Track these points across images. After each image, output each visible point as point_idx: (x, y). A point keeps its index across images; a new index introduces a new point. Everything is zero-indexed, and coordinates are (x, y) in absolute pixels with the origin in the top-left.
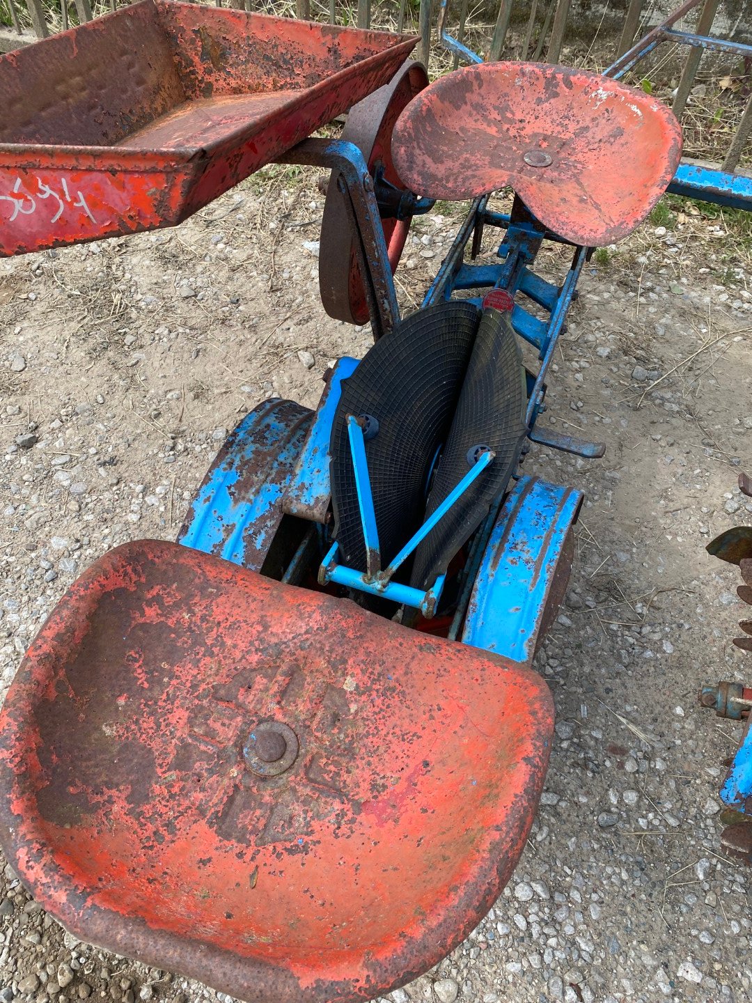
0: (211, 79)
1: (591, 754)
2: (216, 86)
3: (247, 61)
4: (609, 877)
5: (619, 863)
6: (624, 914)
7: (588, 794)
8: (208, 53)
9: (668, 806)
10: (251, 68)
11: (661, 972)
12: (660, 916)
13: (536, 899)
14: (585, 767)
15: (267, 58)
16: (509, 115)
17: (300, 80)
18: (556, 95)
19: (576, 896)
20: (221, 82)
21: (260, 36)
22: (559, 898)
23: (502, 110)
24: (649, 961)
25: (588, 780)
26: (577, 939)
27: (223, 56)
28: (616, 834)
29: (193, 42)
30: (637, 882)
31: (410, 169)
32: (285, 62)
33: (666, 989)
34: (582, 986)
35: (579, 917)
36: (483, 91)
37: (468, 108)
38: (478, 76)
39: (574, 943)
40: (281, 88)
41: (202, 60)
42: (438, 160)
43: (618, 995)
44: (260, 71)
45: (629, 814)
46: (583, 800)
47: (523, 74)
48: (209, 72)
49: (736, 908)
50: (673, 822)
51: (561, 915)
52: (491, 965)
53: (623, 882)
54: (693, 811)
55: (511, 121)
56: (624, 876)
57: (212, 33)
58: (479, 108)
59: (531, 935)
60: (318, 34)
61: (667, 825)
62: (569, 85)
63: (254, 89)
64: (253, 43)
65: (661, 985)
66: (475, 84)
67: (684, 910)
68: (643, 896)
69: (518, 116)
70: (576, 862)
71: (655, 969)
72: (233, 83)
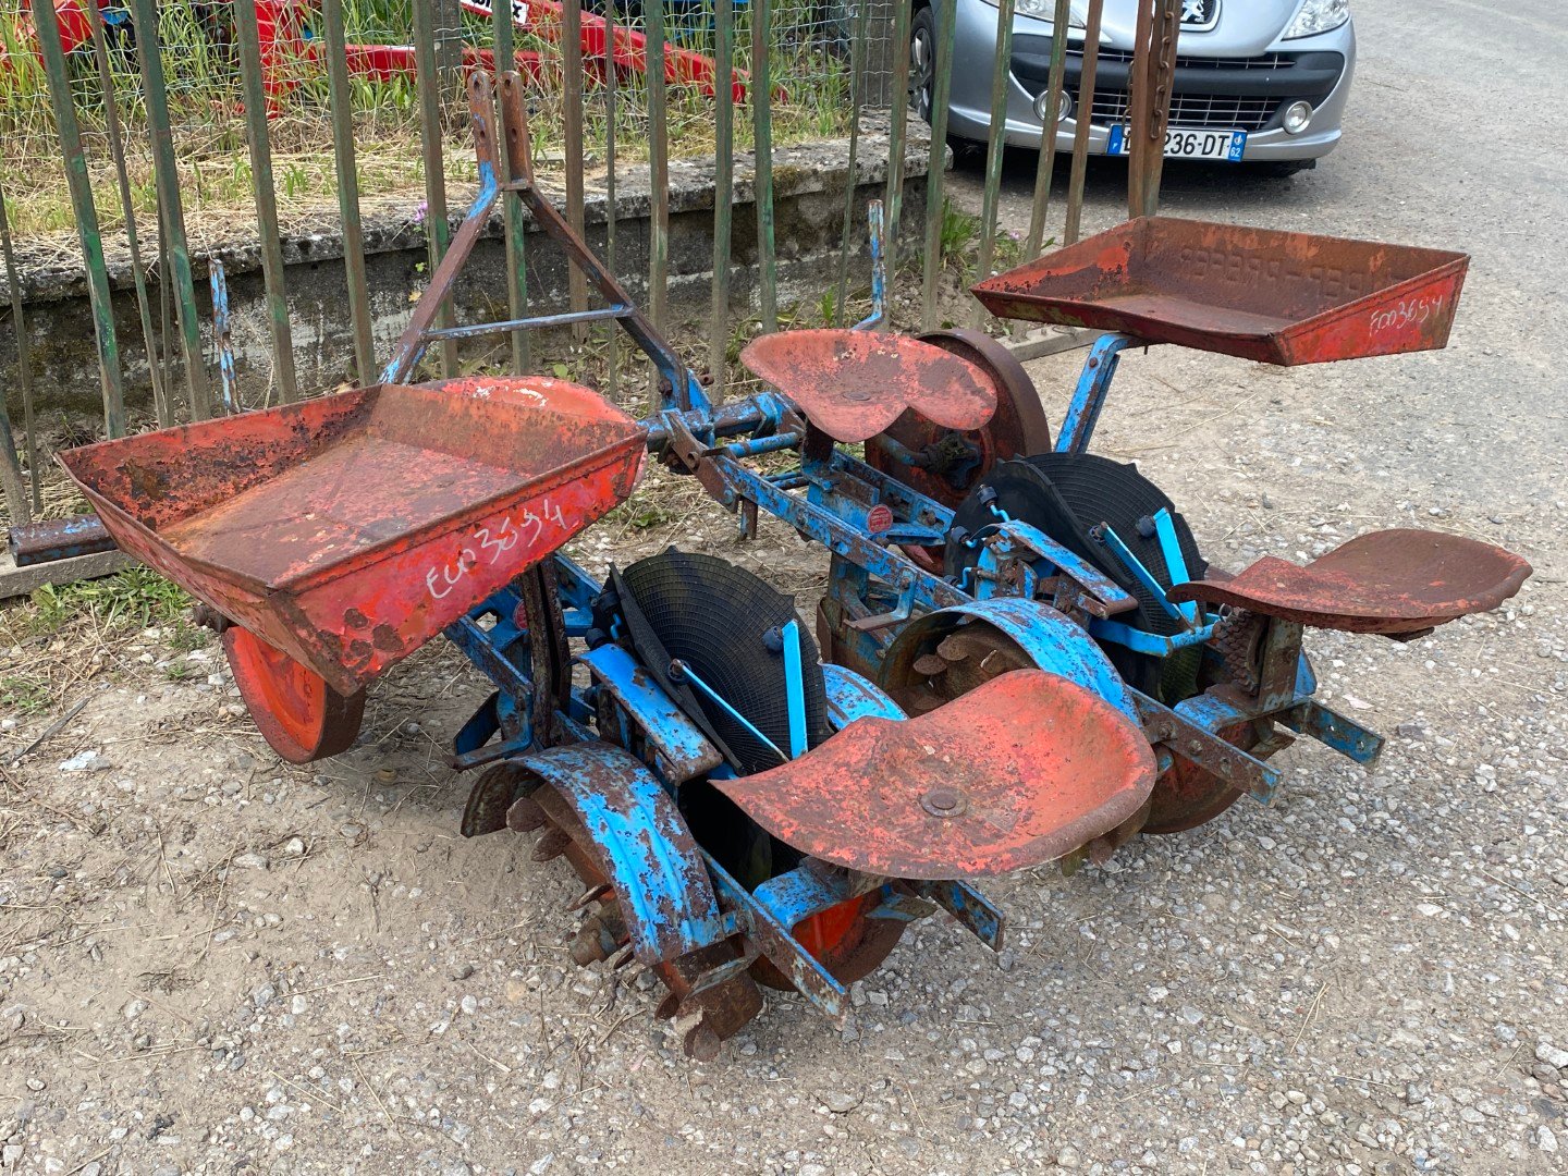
0: (152, 513)
1: (942, 936)
2: (158, 518)
3: (194, 476)
4: (1054, 992)
6: (1088, 1003)
7: (973, 961)
8: (141, 486)
9: (1024, 919)
10: (201, 482)
11: (1146, 1009)
12: (1106, 982)
13: (1037, 1050)
15: (220, 464)
17: (265, 471)
19: (1053, 1023)
20: (167, 511)
21: (205, 444)
22: (1047, 1035)
24: (1134, 1012)
25: (962, 953)
26: (1088, 1044)
27: (162, 482)
28: (1021, 966)
29: (119, 481)
30: (1070, 979)
32: (242, 459)
33: (1161, 1015)
34: (1125, 1064)
39: (1090, 1048)
40: (246, 487)
41: (134, 496)
43: (1147, 1046)
44: (213, 481)
48: (147, 506)
49: (1130, 935)
50: (1038, 925)
51: (1062, 1040)
52: (1069, 1115)
54: (1039, 908)
56: (1060, 982)
57: (143, 463)
59: (1064, 1072)
60: (277, 418)
61: (1038, 931)
63: (209, 503)
64: (195, 456)
65: (1156, 1016)
67: (1110, 966)
70: (1025, 1004)
71: (1142, 1011)
72: (183, 506)
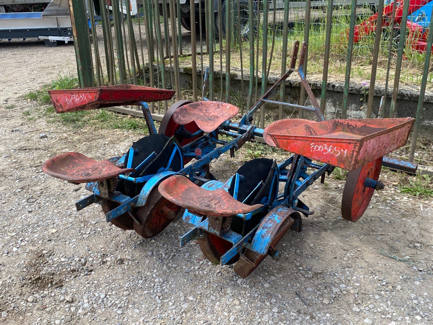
4: (181, 280)
5: (185, 278)
6: (181, 287)
7: (186, 266)
12: (190, 289)
14: (189, 261)
16: (208, 112)
18: (219, 108)
19: (170, 282)
22: (165, 282)
23: (206, 111)
25: (188, 264)
30: (188, 282)
31: (176, 118)
35: (168, 286)
36: (202, 106)
37: (198, 109)
38: (201, 103)
39: (164, 290)
42: (184, 117)
45: (194, 271)
46: (184, 267)
47: (213, 103)
50: (205, 273)
51: (164, 285)
53: (184, 281)
55: (208, 113)
58: (201, 110)
59: (154, 287)
61: (203, 274)
62: (222, 106)
66: (200, 105)
68: (188, 285)
69: (210, 112)
70: (174, 277)
71: (182, 296)
